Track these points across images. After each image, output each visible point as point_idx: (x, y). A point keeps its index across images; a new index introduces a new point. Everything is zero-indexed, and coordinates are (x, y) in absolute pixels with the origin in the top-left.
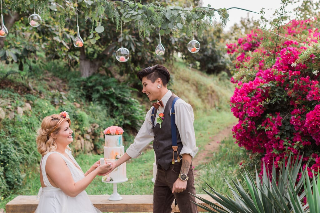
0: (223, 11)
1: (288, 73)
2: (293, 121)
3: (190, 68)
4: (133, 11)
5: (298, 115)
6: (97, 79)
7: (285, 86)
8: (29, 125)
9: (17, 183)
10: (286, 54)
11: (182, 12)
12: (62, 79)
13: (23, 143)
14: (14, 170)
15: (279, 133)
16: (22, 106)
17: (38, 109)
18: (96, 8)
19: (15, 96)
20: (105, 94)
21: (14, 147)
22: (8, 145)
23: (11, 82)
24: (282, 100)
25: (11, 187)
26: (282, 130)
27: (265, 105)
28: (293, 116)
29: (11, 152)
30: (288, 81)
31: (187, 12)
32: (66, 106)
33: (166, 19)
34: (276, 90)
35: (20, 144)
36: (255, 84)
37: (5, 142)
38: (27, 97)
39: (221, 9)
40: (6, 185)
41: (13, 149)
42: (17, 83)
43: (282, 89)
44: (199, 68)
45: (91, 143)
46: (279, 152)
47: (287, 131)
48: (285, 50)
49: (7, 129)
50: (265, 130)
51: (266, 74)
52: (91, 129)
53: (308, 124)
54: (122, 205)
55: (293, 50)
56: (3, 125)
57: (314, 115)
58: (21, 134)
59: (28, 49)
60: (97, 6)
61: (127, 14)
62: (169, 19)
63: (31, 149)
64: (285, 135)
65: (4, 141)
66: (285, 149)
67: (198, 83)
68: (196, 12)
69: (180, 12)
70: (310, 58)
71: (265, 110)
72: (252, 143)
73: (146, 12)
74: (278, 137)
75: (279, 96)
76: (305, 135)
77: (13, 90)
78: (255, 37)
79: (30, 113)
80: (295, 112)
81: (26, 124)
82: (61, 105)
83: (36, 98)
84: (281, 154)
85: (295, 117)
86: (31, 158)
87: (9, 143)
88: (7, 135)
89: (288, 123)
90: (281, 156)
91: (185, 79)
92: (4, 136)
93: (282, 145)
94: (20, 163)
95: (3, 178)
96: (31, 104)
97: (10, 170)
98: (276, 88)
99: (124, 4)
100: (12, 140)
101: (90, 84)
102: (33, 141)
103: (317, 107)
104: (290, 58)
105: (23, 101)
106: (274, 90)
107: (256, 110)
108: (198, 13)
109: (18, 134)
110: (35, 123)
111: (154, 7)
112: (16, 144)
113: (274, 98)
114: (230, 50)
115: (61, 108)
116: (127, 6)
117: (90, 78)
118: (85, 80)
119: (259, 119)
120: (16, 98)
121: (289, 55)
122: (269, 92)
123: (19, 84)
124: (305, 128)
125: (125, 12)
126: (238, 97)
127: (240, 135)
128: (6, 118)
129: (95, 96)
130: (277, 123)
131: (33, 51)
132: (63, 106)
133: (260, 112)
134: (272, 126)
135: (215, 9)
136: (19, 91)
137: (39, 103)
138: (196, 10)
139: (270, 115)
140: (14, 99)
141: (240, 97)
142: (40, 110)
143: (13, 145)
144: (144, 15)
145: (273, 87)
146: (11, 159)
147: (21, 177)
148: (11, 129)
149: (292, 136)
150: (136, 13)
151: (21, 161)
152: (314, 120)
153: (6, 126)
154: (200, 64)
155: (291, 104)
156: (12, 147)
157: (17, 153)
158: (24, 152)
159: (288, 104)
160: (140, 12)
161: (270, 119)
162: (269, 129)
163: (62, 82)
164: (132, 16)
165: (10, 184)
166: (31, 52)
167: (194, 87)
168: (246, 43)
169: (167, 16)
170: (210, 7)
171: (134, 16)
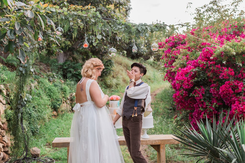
1: (208, 62)
2: (211, 91)
3: (121, 55)
4: (119, 26)
5: (214, 87)
6: (69, 64)
7: (206, 70)
8: (38, 95)
9: (36, 132)
10: (206, 51)
12: (46, 64)
13: (37, 106)
14: (34, 123)
15: (203, 98)
16: (33, 83)
17: (42, 85)
18: (97, 24)
20: (75, 74)
24: (204, 78)
25: (33, 134)
26: (204, 96)
27: (194, 82)
28: (212, 88)
29: (32, 112)
30: (208, 67)
31: (151, 26)
32: (57, 82)
33: (139, 30)
34: (201, 73)
35: (35, 107)
36: (189, 69)
39: (171, 25)
41: (32, 110)
43: (204, 72)
44: (126, 55)
45: (70, 106)
46: (203, 109)
47: (207, 97)
48: (205, 49)
50: (195, 97)
51: (194, 63)
52: (70, 97)
53: (221, 92)
54: (121, 142)
55: (210, 49)
57: (225, 87)
61: (116, 28)
62: (140, 31)
64: (206, 99)
66: (207, 108)
67: (128, 65)
68: (156, 27)
69: (147, 27)
70: (221, 54)
71: (194, 84)
72: (185, 104)
73: (127, 26)
74: (203, 101)
75: (203, 76)
76: (219, 99)
78: (176, 38)
79: (38, 87)
80: (213, 86)
83: (39, 77)
84: (204, 111)
85: (213, 88)
86: (43, 116)
89: (208, 92)
90: (204, 112)
91: (119, 63)
93: (205, 105)
96: (37, 81)
98: (201, 71)
99: (114, 22)
101: (65, 68)
103: (227, 83)
104: (208, 54)
106: (199, 73)
107: (188, 85)
110: (41, 93)
113: (199, 77)
115: (54, 84)
116: (116, 23)
117: (65, 63)
118: (61, 65)
119: (190, 90)
121: (208, 52)
122: (197, 74)
124: (219, 95)
125: (114, 26)
126: (180, 77)
127: (179, 100)
129: (69, 75)
130: (202, 92)
132: (54, 82)
133: (191, 86)
134: (199, 94)
137: (42, 81)
139: (198, 88)
141: (181, 77)
144: (125, 28)
145: (199, 71)
147: (38, 127)
149: (210, 100)
150: (121, 27)
152: (225, 90)
154: (127, 52)
155: (209, 81)
157: (35, 113)
158: (38, 112)
159: (208, 81)
160: (123, 26)
161: (197, 89)
162: (198, 96)
163: (46, 66)
164: (119, 29)
165: (32, 132)
168: (171, 42)
169: (139, 29)
170: (164, 24)
171: (120, 29)
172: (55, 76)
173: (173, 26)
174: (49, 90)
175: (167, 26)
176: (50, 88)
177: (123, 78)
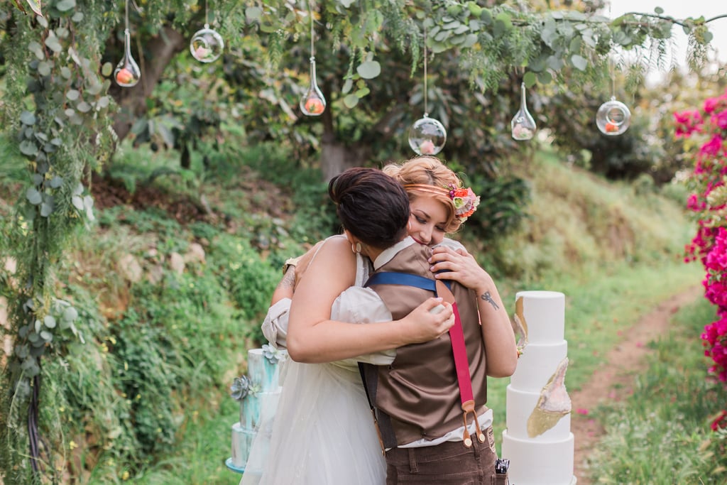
0: (696, 25)
3: (570, 164)
4: (456, 24)
8: (197, 297)
9: (161, 440)
11: (584, 26)
12: (281, 187)
13: (180, 340)
14: (157, 406)
16: (181, 252)
17: (219, 259)
18: (362, 16)
19: (167, 227)
21: (157, 351)
22: (144, 346)
23: (163, 193)
25: (147, 447)
29: (151, 363)
31: (599, 26)
32: (285, 252)
33: (543, 44)
35: (173, 343)
37: (138, 338)
38: (196, 230)
39: (691, 18)
40: (136, 442)
41: (156, 355)
42: (175, 195)
44: (588, 166)
49: (143, 306)
56: (136, 296)
58: (177, 318)
59: (200, 117)
60: (365, 11)
61: (442, 30)
62: (550, 45)
63: (200, 354)
65: (134, 335)
67: (588, 200)
68: (624, 26)
69: (580, 27)
73: (491, 25)
77: (165, 213)
79: (201, 268)
81: (191, 294)
82: (273, 249)
83: (217, 232)
86: (198, 378)
87: (147, 342)
88: (141, 320)
91: (559, 190)
92: (136, 323)
94: (170, 390)
95: (128, 424)
96: (204, 247)
97: (146, 407)
99: (434, 4)
100: (155, 335)
102: (204, 335)
105: (186, 239)
108: (630, 31)
109: (170, 318)
110: (211, 292)
111: (512, 14)
112: (165, 343)
114: (684, 128)
115: (273, 256)
116: (442, 10)
120: (171, 231)
123: (179, 199)
125: (436, 25)
128: (142, 278)
131: (212, 121)
132: (277, 250)
135: (675, 18)
136: (179, 215)
137: (223, 246)
138: (625, 22)
140: (164, 233)
142: (224, 261)
143: (157, 346)
144: (485, 33)
146: (149, 381)
147: (172, 422)
148: (154, 308)
150: (464, 28)
151: (175, 383)
153: (143, 300)
154: (593, 156)
156: (153, 349)
157: (165, 366)
158: (182, 361)
160: (475, 25)
163: (281, 194)
164: (454, 36)
165: (145, 440)
166: (209, 124)
167: (579, 210)
169: (544, 38)
170: (662, 15)
171: (459, 35)
172: (280, 230)
173: (700, 23)
174: (250, 279)
175: (674, 22)
176: (253, 274)
177: (567, 244)
